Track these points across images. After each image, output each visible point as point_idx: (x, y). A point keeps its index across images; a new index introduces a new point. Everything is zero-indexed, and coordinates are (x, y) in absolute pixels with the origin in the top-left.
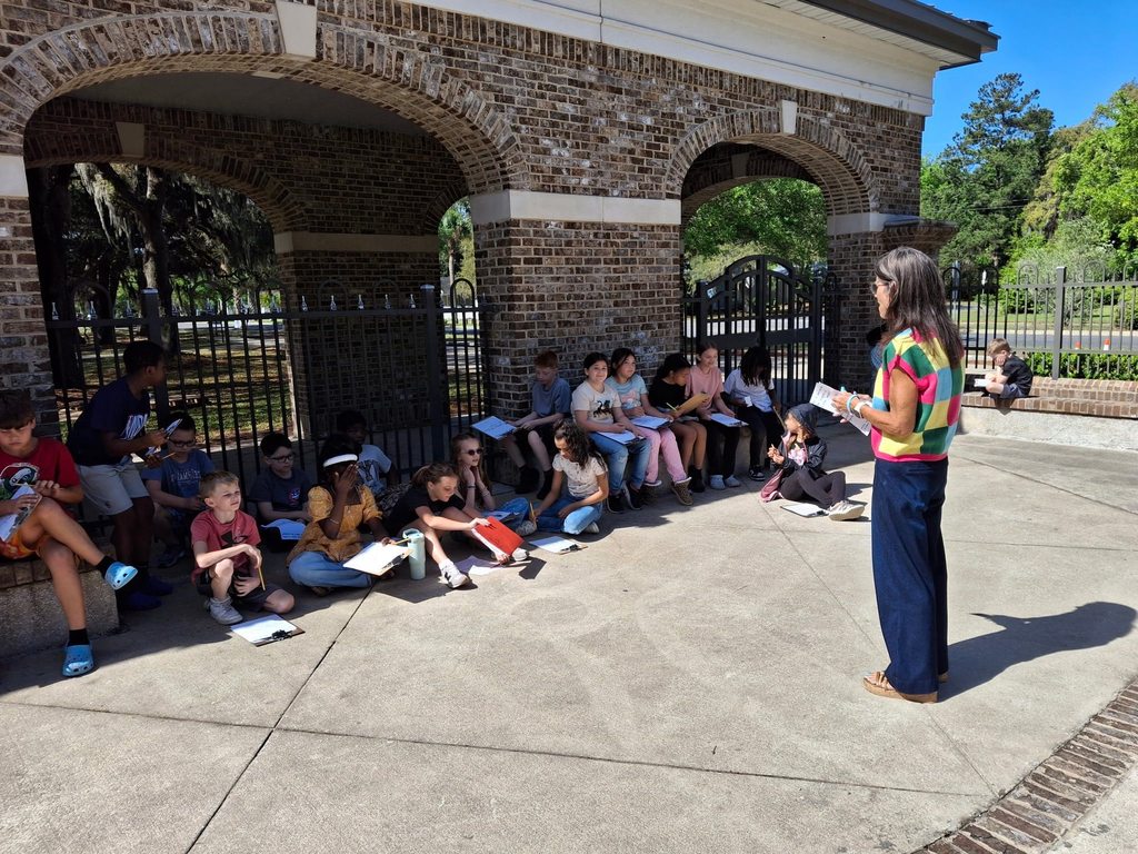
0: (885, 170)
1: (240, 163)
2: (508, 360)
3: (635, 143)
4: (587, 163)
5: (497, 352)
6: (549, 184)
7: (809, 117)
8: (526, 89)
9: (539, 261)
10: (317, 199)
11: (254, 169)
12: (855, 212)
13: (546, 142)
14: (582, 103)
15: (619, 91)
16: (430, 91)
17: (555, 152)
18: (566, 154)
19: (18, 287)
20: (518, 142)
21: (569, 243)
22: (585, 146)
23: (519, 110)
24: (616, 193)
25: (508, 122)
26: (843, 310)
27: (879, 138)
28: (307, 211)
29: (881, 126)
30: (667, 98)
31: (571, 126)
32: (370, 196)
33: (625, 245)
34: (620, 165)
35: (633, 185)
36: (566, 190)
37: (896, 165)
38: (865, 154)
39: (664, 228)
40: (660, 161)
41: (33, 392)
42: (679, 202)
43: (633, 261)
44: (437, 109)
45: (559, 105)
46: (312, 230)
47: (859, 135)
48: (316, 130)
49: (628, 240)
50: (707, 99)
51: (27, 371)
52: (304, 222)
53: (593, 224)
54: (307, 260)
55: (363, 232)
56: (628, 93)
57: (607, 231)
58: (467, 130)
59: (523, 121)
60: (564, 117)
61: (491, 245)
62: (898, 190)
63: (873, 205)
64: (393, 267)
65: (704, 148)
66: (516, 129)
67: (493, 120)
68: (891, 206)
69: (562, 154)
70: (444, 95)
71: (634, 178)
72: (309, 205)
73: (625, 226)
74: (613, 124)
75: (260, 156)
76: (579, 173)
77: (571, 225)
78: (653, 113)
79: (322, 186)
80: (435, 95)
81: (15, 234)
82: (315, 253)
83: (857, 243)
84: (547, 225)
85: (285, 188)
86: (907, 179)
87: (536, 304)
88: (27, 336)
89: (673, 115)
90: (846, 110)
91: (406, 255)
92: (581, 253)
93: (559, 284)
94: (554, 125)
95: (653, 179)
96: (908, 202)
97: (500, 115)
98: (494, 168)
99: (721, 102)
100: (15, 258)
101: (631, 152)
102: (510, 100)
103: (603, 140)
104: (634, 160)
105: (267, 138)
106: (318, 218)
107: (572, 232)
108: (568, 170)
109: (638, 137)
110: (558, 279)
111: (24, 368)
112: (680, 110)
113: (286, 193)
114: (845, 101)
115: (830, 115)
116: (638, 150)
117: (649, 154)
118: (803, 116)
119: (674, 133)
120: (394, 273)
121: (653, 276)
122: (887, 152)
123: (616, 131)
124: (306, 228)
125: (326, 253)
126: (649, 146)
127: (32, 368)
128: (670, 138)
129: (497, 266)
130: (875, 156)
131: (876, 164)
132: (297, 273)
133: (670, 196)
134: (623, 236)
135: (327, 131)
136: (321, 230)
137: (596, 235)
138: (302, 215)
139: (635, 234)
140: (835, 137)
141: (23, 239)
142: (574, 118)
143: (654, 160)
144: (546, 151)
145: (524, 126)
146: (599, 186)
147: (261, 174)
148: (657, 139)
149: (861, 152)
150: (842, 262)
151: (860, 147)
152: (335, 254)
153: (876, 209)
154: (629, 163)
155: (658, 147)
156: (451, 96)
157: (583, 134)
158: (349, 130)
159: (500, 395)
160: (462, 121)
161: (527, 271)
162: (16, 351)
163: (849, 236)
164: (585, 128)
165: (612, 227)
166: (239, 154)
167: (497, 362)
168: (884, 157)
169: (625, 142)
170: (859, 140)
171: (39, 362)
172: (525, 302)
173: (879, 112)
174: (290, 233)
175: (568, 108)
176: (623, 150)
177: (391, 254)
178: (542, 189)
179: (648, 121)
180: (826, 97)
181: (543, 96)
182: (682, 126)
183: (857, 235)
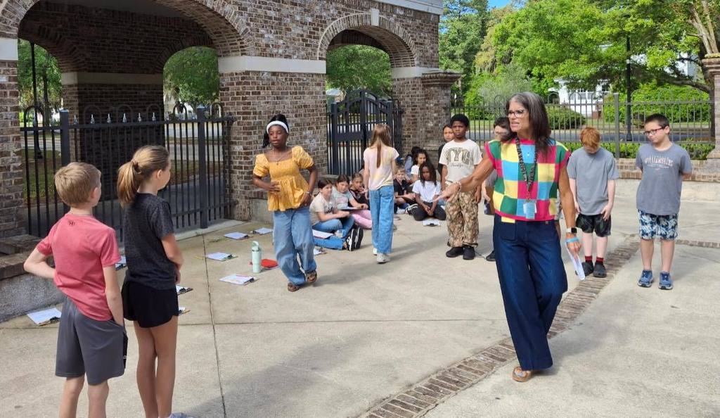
0: (421, 44)
1: (49, 31)
2: (241, 147)
3: (304, 31)
4: (281, 42)
5: (235, 143)
6: (264, 52)
7: (384, 17)
8: (253, 4)
9: (259, 93)
10: (93, 52)
11: (56, 34)
12: (407, 66)
13: (262, 31)
14: (278, 10)
15: (296, 5)
16: (208, 5)
17: (266, 36)
18: (271, 36)
19: (9, 109)
20: (250, 31)
21: (273, 84)
22: (280, 33)
23: (250, 15)
24: (295, 57)
25: (244, 21)
26: (403, 119)
27: (418, 27)
28: (86, 59)
29: (418, 21)
30: (318, 8)
31: (273, 23)
32: (123, 50)
33: (300, 84)
34: (297, 43)
35: (303, 53)
36: (271, 55)
37: (427, 41)
38: (412, 36)
39: (318, 75)
40: (315, 41)
41: (12, 167)
42: (325, 61)
43: (303, 93)
44: (209, 14)
45: (268, 12)
46: (89, 71)
47: (408, 26)
48: (94, 12)
49: (302, 81)
50: (337, 8)
51: (10, 155)
52: (85, 65)
53: (285, 73)
54: (85, 89)
55: (120, 72)
56: (300, 5)
57: (290, 76)
58: (224, 24)
59: (251, 20)
60: (271, 18)
61: (233, 84)
62: (428, 54)
63: (416, 62)
64: (136, 93)
65: (336, 34)
66: (248, 24)
67: (238, 19)
68: (425, 63)
69: (270, 37)
70: (215, 7)
71: (303, 49)
72: (88, 55)
73: (300, 74)
74: (293, 21)
75: (60, 26)
76: (277, 47)
77: (274, 74)
78: (312, 16)
79: (96, 44)
80: (211, 7)
81: (9, 81)
82: (91, 85)
83: (408, 83)
84: (263, 74)
85: (75, 46)
86: (432, 48)
87: (257, 116)
88: (11, 136)
89: (321, 17)
90: (402, 13)
91: (144, 85)
92: (279, 89)
93: (268, 106)
94: (266, 22)
95: (312, 50)
96: (433, 61)
97: (240, 17)
98: (236, 44)
99: (343, 10)
100: (8, 93)
101: (302, 36)
102: (245, 9)
103: (289, 30)
104: (304, 40)
105: (65, 15)
106: (93, 63)
107: (274, 78)
108: (273, 45)
109: (305, 28)
110: (268, 103)
111: (7, 154)
112: (324, 14)
113: (75, 48)
114: (402, 8)
115: (394, 16)
116: (305, 35)
117: (310, 37)
118: (382, 16)
119: (322, 26)
120: (135, 96)
121: (313, 101)
122: (422, 35)
123: (295, 25)
124: (86, 69)
125: (96, 85)
126: (310, 32)
127: (12, 154)
128: (320, 28)
129: (235, 96)
130: (416, 37)
131: (417, 41)
132: (79, 97)
133: (320, 59)
134: (299, 79)
135: (100, 12)
136: (94, 71)
137: (286, 79)
138: (83, 62)
139: (305, 79)
140: (397, 28)
141: (13, 83)
142: (275, 19)
143: (313, 40)
144: (262, 36)
145: (252, 23)
146: (287, 54)
147: (61, 37)
148: (314, 29)
149: (409, 35)
150: (401, 93)
151: (409, 32)
152: (103, 85)
153: (418, 65)
154: (301, 42)
155: (314, 33)
156: (219, 8)
157: (279, 26)
158: (113, 11)
159: (235, 167)
160: (222, 20)
161: (254, 98)
162: (5, 145)
163: (404, 79)
164: (280, 24)
165: (293, 75)
166: (48, 25)
167: (234, 149)
168: (421, 37)
169: (299, 31)
170: (408, 28)
171: (16, 150)
172: (252, 115)
173: (418, 13)
174: (76, 73)
175: (272, 13)
176: (298, 35)
177: (135, 85)
178: (260, 55)
179: (310, 20)
180: (393, 6)
181: (260, 7)
182: (325, 22)
183: (408, 79)
